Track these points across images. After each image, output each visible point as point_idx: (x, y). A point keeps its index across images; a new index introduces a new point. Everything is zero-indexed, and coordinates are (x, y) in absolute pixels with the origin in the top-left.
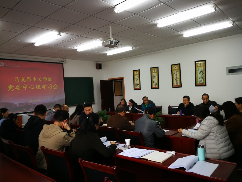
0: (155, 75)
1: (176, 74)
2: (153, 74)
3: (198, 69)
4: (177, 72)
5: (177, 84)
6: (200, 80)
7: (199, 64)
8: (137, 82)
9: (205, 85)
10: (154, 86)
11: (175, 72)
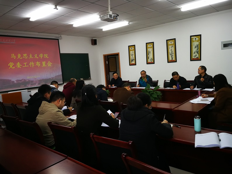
0: (150, 50)
1: (171, 49)
2: (149, 49)
3: (193, 43)
4: (172, 47)
5: (172, 60)
6: (195, 54)
7: (194, 39)
8: (132, 57)
9: (200, 59)
10: (149, 61)
11: (170, 47)
